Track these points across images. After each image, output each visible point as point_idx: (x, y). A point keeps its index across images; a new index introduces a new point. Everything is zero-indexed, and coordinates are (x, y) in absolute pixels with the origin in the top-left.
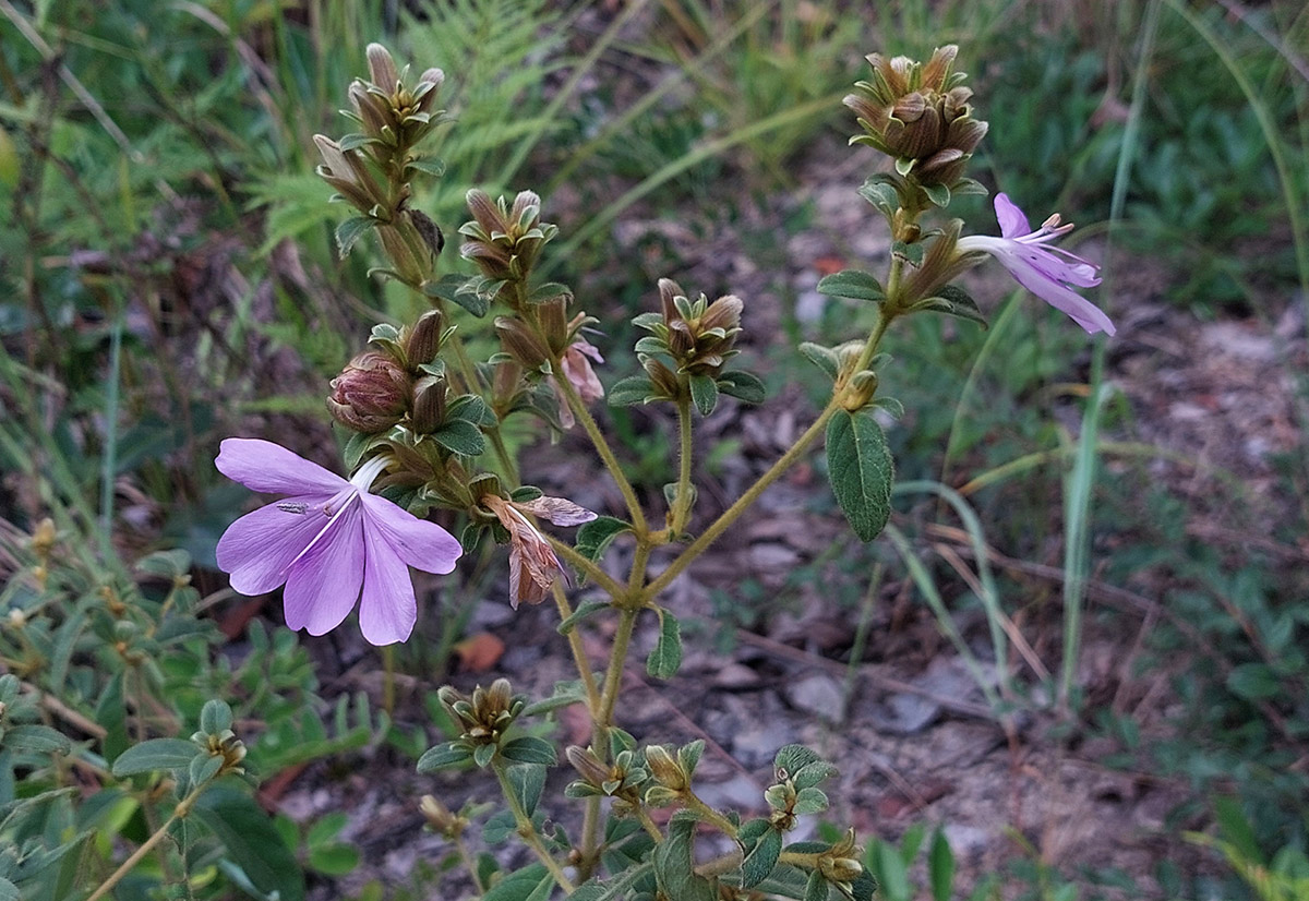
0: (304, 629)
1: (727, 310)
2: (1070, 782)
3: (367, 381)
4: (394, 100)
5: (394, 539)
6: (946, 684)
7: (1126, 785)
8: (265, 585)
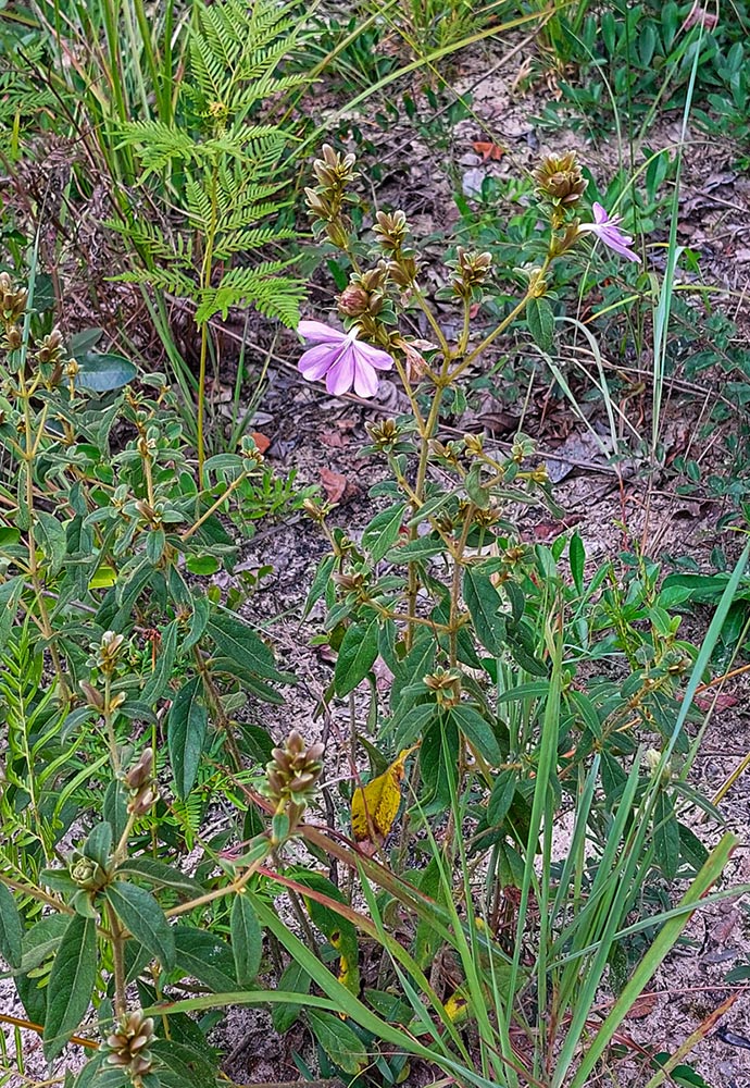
1: (485, 259)
2: (660, 509)
4: (336, 171)
5: (368, 358)
6: (577, 452)
7: (695, 509)
8: (318, 376)
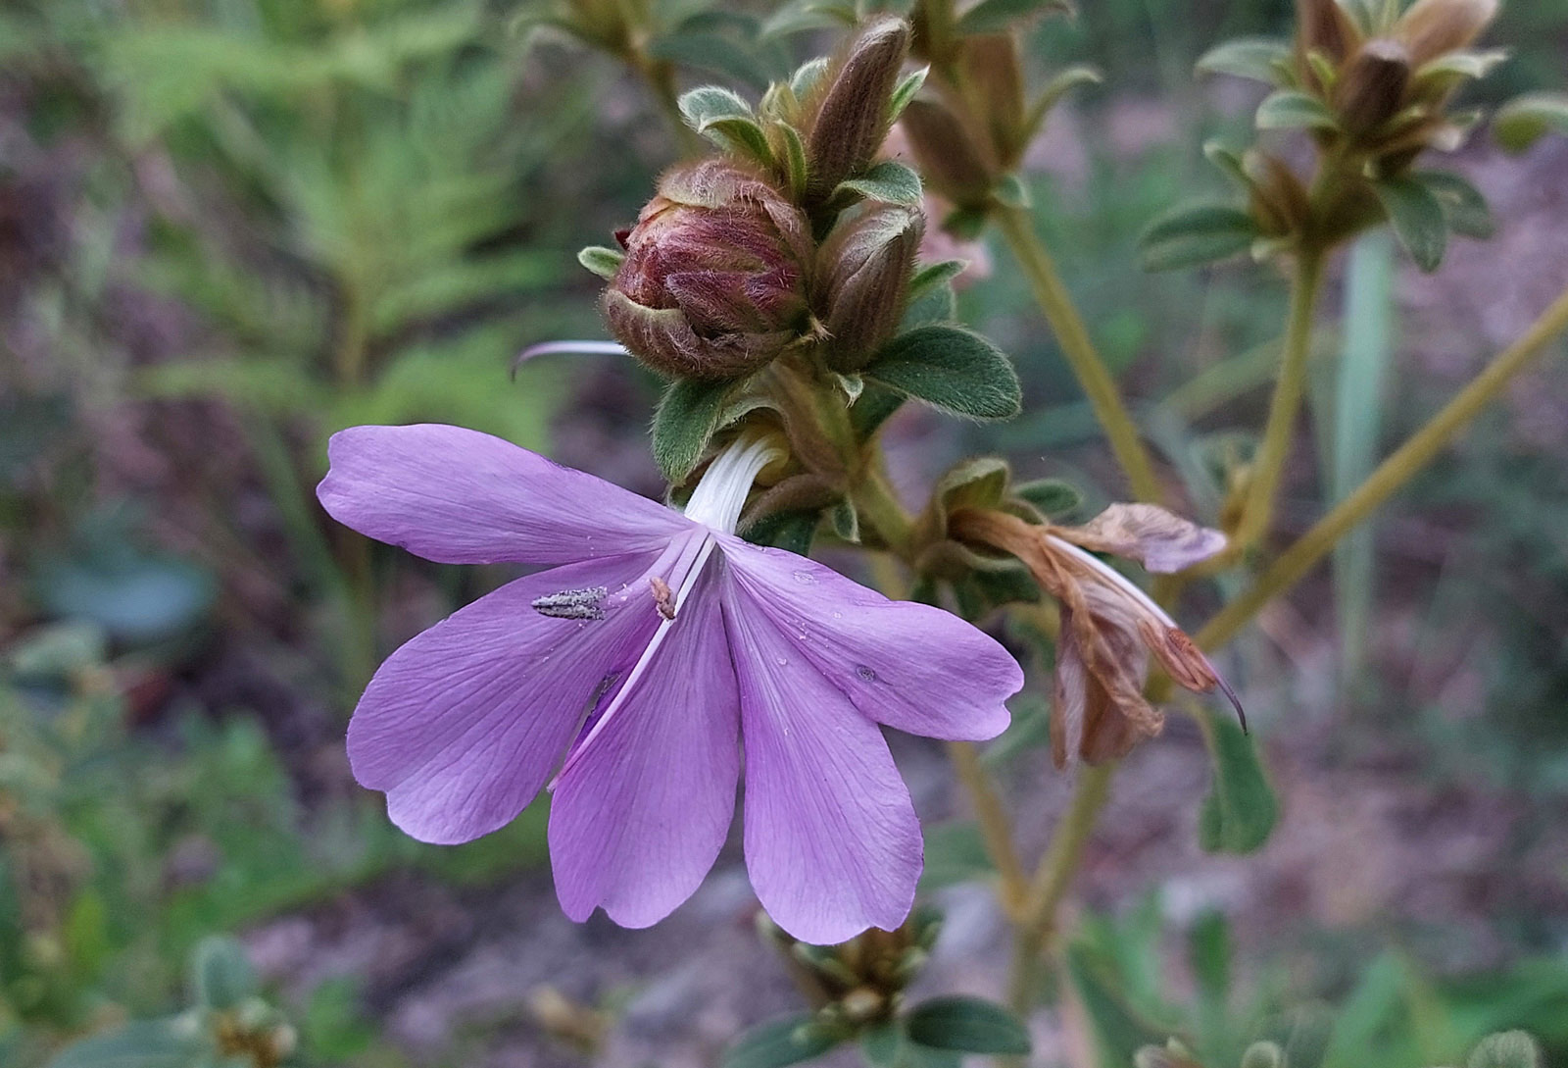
0: (599, 915)
3: (715, 237)
5: (839, 661)
8: (488, 811)
